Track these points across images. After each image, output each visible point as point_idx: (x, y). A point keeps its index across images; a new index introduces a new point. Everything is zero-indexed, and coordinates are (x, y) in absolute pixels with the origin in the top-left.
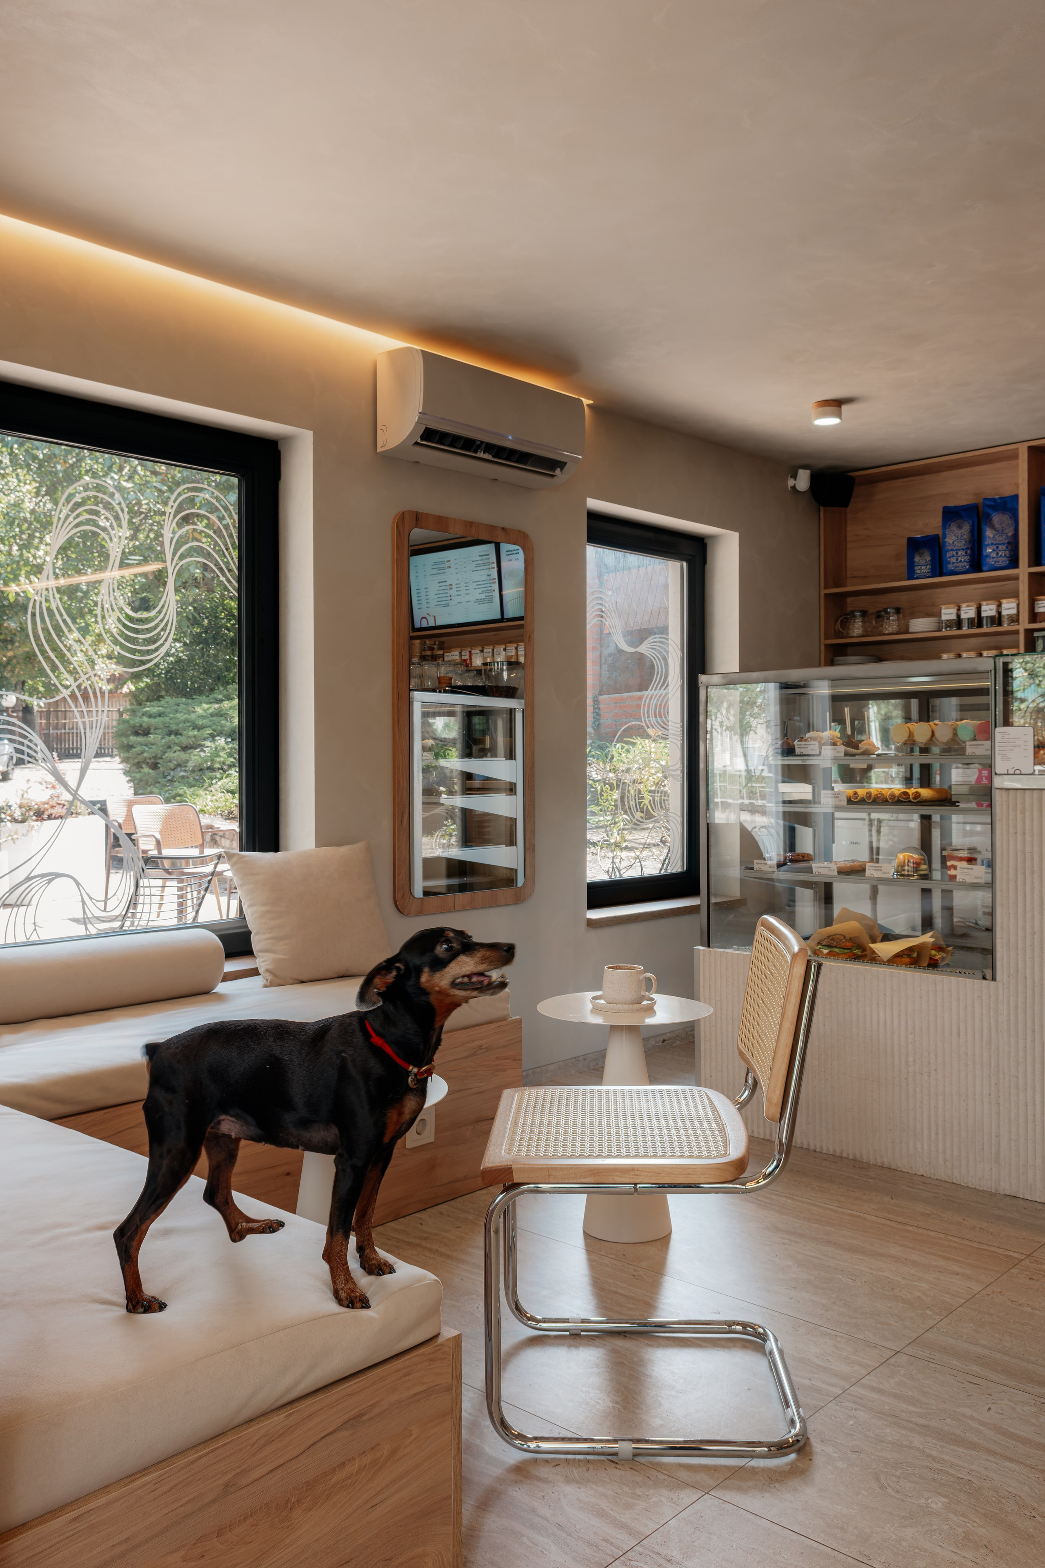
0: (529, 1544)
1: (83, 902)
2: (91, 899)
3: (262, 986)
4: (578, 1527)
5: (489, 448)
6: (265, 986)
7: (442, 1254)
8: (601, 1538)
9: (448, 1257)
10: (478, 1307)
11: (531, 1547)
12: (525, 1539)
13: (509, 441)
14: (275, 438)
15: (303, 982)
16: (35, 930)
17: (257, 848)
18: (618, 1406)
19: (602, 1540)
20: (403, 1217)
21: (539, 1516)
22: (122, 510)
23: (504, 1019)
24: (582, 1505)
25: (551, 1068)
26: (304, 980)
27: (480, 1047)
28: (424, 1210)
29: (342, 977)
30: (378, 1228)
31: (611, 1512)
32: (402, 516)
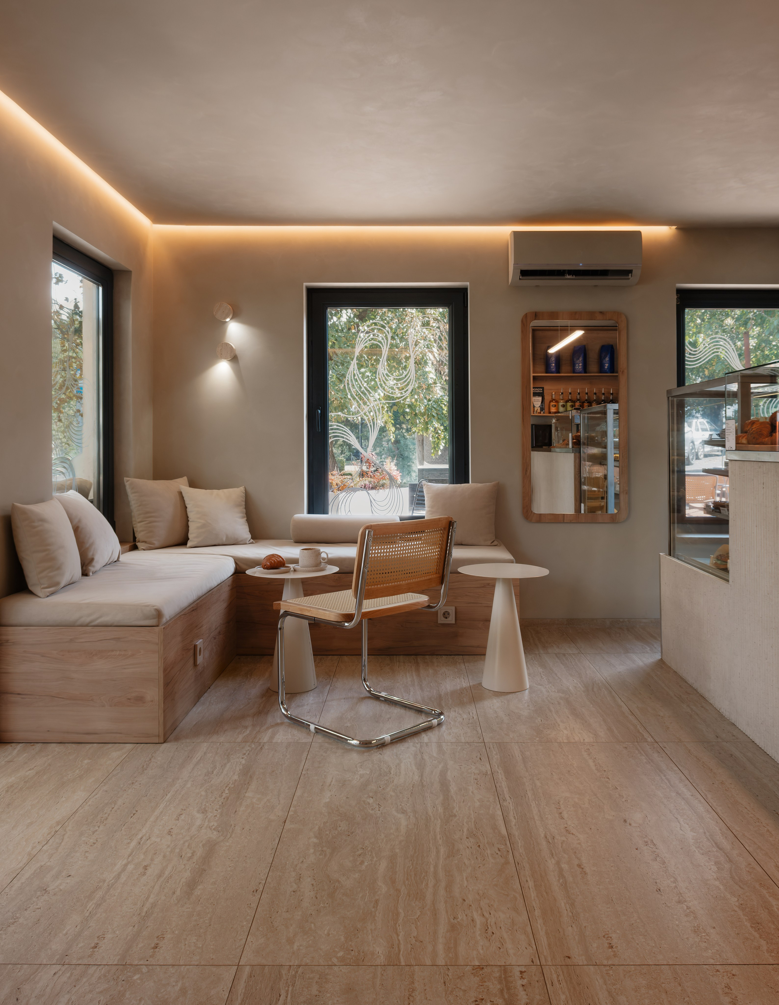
1: (371, 502)
2: (374, 500)
5: (571, 272)
13: (581, 266)
14: (465, 287)
16: (349, 511)
17: (455, 483)
22: (388, 332)
32: (526, 316)
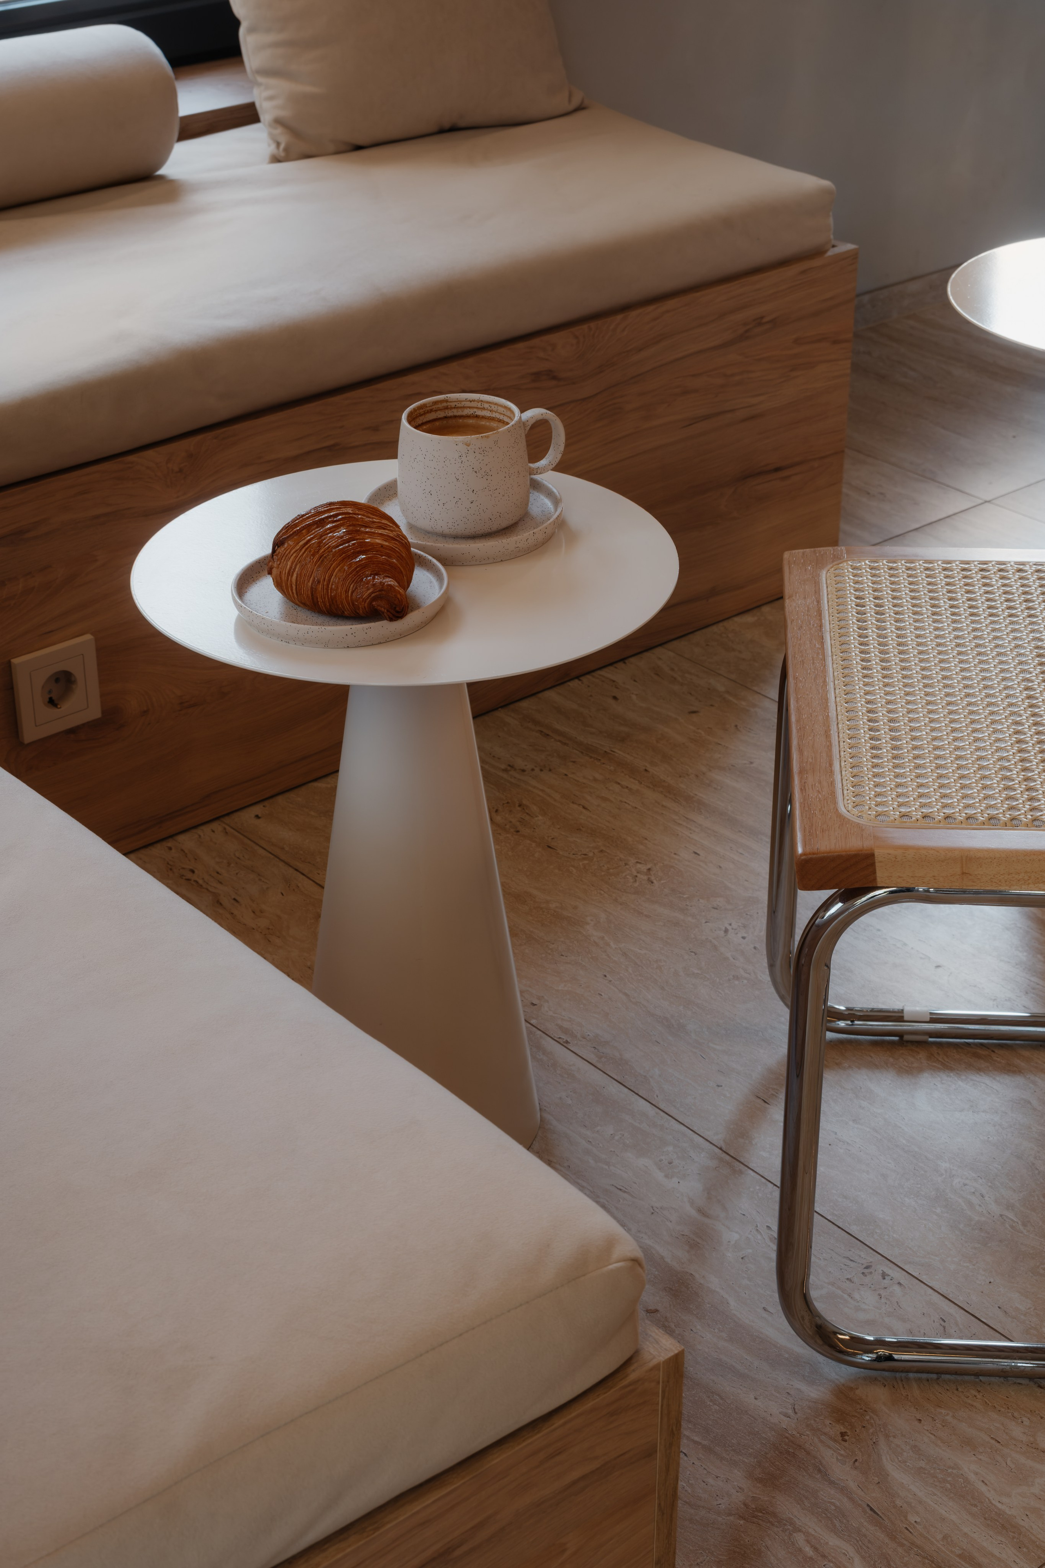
0: (808, 1550)
3: (267, 158)
4: (912, 1518)
6: (276, 159)
7: (656, 784)
8: (959, 1552)
9: (670, 792)
10: (726, 931)
11: (811, 1558)
12: (800, 1539)
15: (358, 148)
18: (1011, 1215)
19: (959, 1556)
20: (578, 677)
21: (832, 1483)
23: (817, 252)
24: (922, 1464)
25: (913, 287)
26: (360, 142)
27: (759, 321)
28: (623, 660)
29: (453, 129)
30: (524, 704)
31: (983, 1488)
